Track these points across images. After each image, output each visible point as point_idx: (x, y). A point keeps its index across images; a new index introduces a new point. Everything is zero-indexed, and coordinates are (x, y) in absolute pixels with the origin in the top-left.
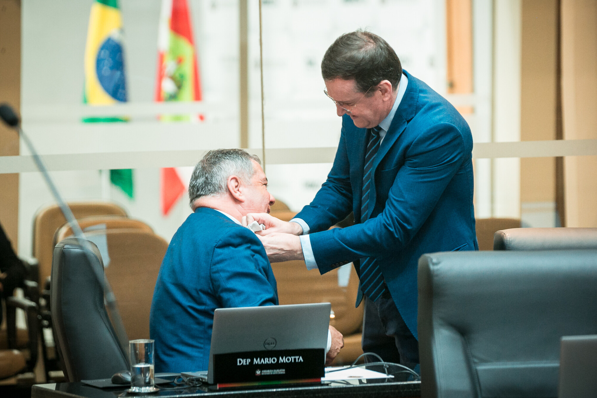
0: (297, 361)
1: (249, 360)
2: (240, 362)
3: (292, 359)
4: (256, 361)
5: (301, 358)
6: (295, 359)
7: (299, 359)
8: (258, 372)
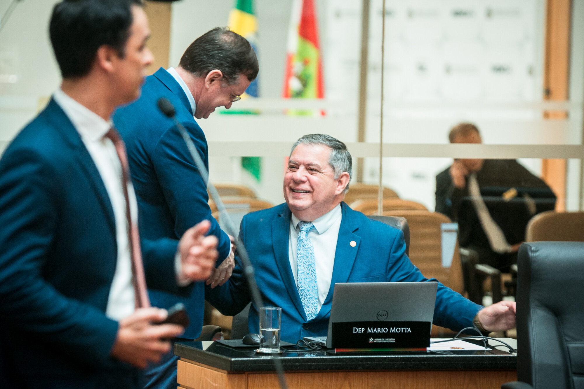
0: (406, 332)
1: (363, 329)
2: (356, 330)
3: (401, 329)
4: (369, 330)
5: (409, 330)
6: (404, 330)
7: (407, 330)
8: (371, 340)
